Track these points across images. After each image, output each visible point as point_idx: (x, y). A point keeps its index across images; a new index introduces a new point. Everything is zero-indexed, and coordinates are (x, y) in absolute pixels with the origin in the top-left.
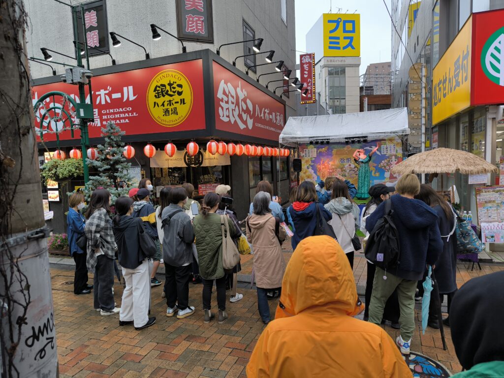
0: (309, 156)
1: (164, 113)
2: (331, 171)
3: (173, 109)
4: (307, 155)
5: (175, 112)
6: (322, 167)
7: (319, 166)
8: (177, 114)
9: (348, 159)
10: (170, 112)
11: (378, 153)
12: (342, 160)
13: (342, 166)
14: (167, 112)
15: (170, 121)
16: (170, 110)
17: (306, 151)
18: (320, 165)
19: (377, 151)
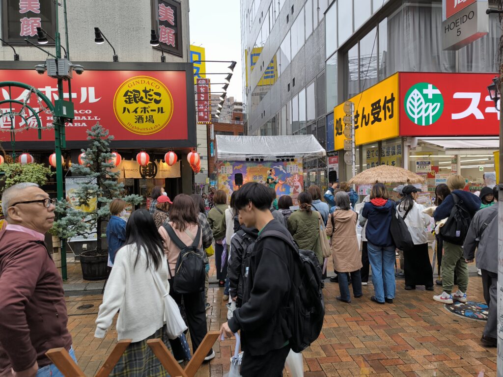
1: (136, 120)
3: (148, 117)
4: (224, 172)
5: (151, 120)
8: (153, 122)
9: (259, 176)
10: (145, 120)
11: (284, 171)
12: (255, 177)
14: (140, 119)
15: (145, 129)
16: (144, 117)
17: (223, 167)
19: (283, 170)
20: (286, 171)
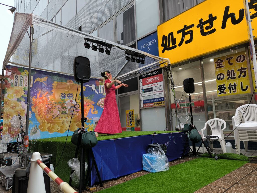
0: (21, 85)
2: (50, 107)
4: (18, 83)
6: (38, 100)
7: (35, 100)
9: (69, 94)
11: (96, 92)
12: (63, 95)
13: (62, 102)
17: (17, 77)
18: (36, 98)
19: (95, 90)
20: (98, 91)
